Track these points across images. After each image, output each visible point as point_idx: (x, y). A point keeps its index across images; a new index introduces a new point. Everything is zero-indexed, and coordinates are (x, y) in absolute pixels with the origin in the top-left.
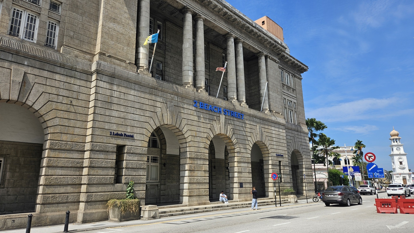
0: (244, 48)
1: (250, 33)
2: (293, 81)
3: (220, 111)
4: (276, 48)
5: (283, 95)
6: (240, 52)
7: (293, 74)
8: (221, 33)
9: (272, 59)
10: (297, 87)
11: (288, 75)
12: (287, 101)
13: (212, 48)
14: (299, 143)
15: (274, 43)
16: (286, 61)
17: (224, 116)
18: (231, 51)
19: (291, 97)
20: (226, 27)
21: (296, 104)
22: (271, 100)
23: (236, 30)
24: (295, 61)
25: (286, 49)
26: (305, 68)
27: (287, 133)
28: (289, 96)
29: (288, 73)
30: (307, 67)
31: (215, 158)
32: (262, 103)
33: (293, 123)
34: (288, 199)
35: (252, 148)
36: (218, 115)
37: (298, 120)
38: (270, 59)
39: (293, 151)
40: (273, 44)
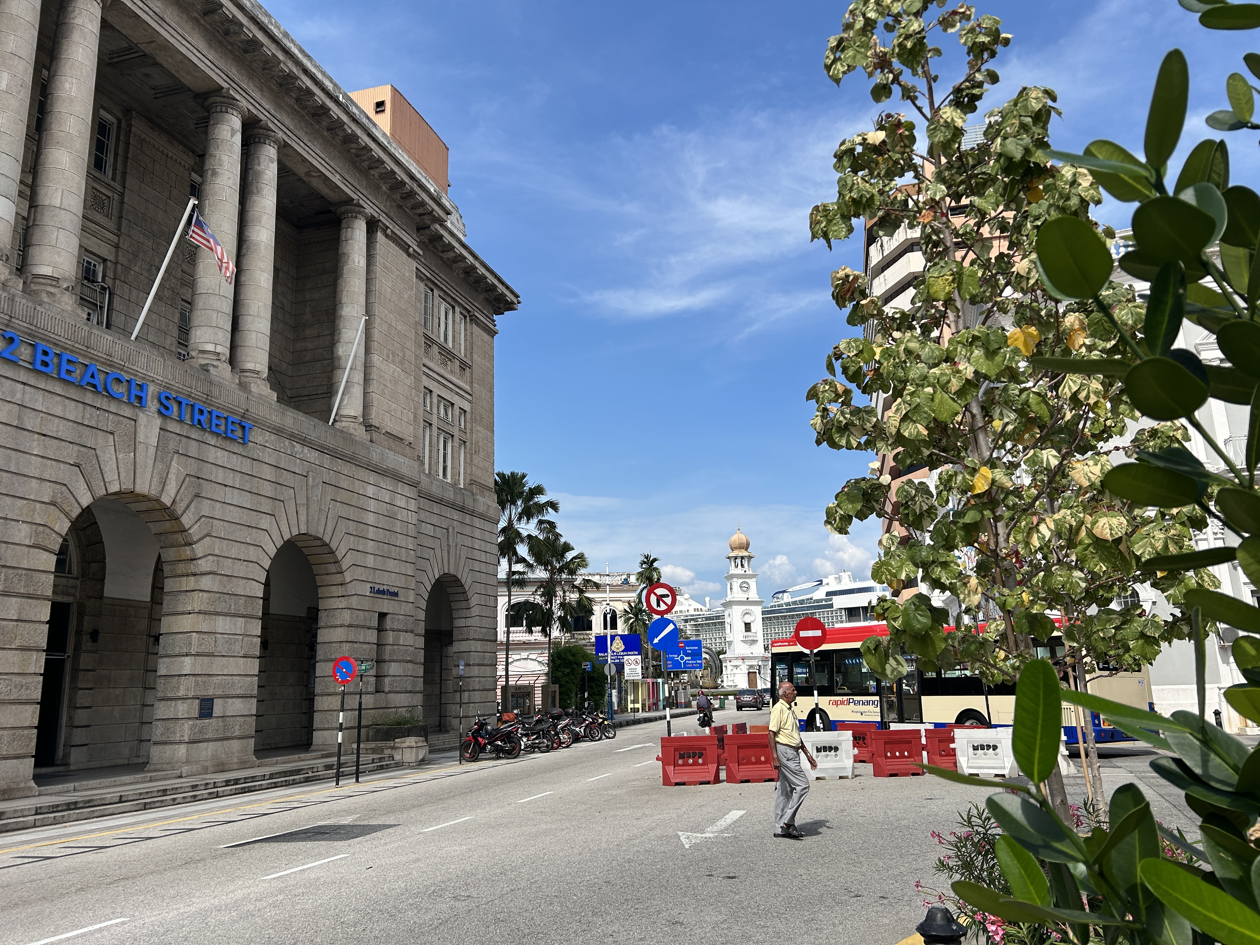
0: (283, 171)
1: (314, 115)
2: (466, 335)
3: (140, 398)
4: (412, 201)
5: (424, 377)
6: (266, 177)
7: (469, 312)
8: (187, 80)
9: (394, 238)
10: (475, 356)
11: (451, 311)
12: (435, 400)
13: (143, 136)
14: (464, 553)
15: (407, 179)
16: (448, 259)
17: (158, 422)
18: (226, 163)
19: (451, 390)
20: (209, 64)
21: (468, 416)
22: (374, 387)
23: (256, 89)
24: (477, 265)
25: (448, 213)
26: (510, 297)
27: (423, 515)
28: (444, 385)
29: (449, 303)
30: (517, 296)
31: (101, 597)
32: (337, 392)
33: (449, 480)
34: (393, 752)
35: (274, 560)
36: (127, 411)
37: (468, 471)
38: (387, 236)
39: (438, 581)
40: (403, 183)
